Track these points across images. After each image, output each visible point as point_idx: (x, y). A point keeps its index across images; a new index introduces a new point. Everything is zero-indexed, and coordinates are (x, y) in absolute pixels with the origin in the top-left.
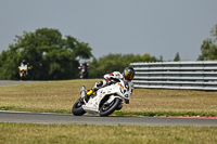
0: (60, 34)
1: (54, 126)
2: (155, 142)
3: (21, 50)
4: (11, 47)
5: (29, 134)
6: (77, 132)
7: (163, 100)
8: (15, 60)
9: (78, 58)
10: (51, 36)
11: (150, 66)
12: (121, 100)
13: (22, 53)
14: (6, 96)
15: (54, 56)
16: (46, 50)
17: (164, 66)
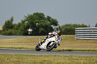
0: (44, 15)
1: (41, 56)
2: (87, 63)
3: (27, 22)
4: (22, 21)
5: (30, 59)
6: (52, 59)
7: (90, 44)
8: (24, 27)
9: (52, 26)
10: (40, 16)
11: (84, 29)
12: (56, 44)
13: (27, 23)
14: (20, 42)
15: (41, 25)
16: (38, 22)
17: (90, 29)
